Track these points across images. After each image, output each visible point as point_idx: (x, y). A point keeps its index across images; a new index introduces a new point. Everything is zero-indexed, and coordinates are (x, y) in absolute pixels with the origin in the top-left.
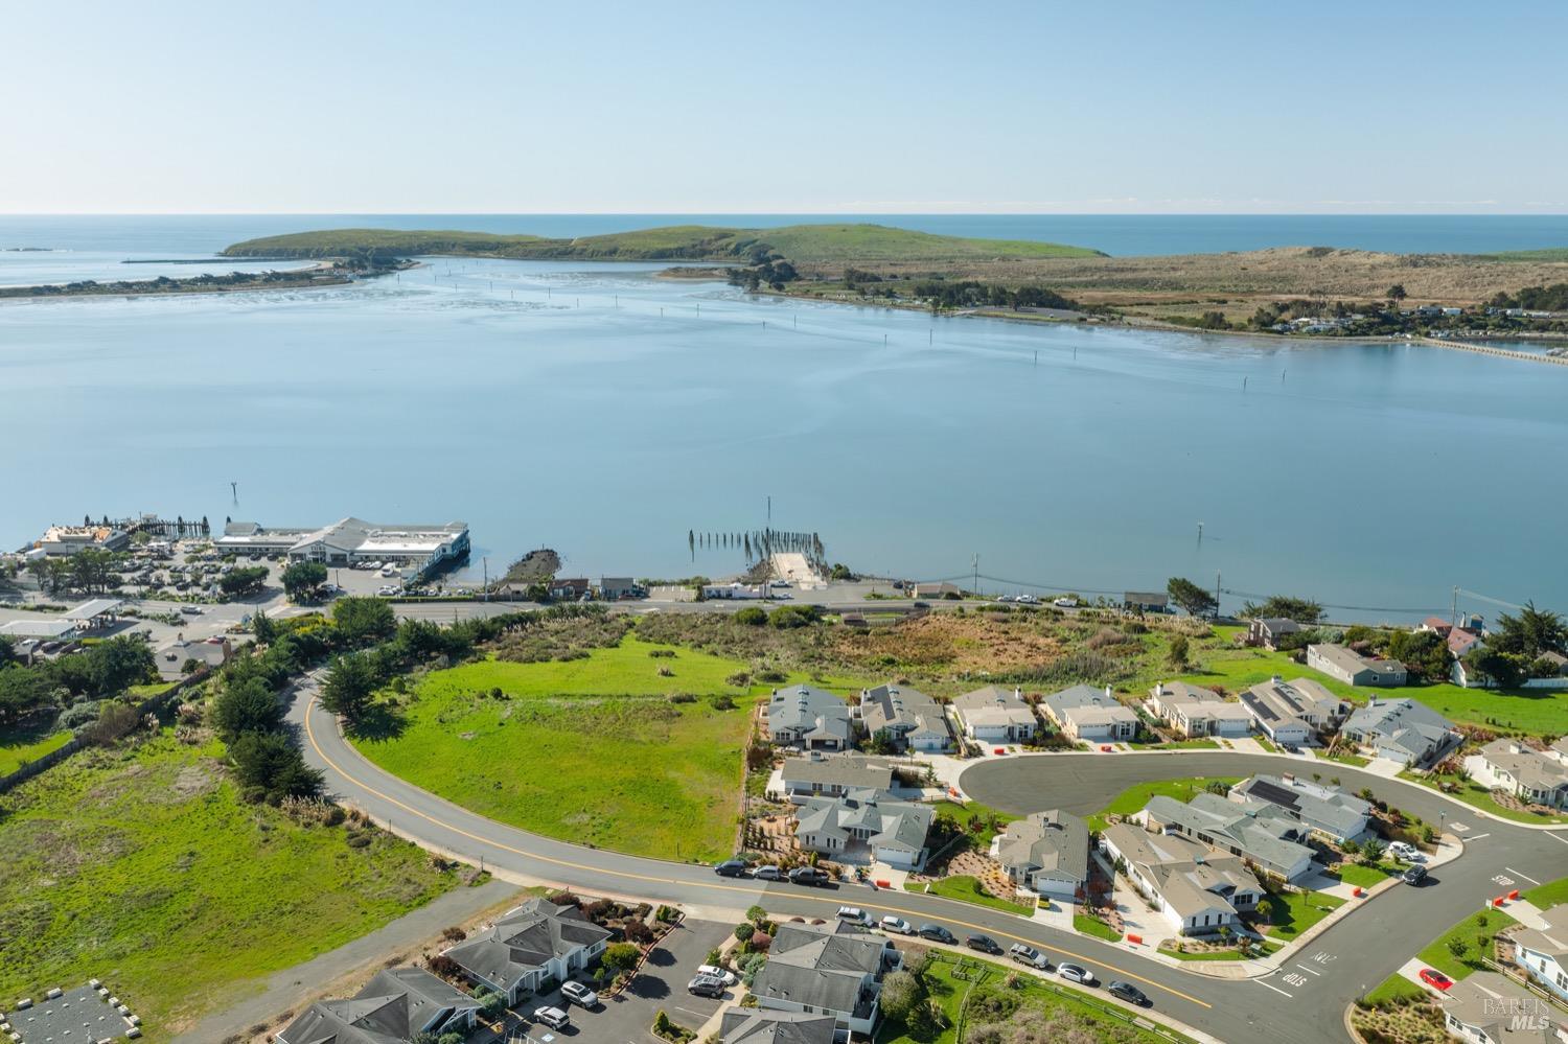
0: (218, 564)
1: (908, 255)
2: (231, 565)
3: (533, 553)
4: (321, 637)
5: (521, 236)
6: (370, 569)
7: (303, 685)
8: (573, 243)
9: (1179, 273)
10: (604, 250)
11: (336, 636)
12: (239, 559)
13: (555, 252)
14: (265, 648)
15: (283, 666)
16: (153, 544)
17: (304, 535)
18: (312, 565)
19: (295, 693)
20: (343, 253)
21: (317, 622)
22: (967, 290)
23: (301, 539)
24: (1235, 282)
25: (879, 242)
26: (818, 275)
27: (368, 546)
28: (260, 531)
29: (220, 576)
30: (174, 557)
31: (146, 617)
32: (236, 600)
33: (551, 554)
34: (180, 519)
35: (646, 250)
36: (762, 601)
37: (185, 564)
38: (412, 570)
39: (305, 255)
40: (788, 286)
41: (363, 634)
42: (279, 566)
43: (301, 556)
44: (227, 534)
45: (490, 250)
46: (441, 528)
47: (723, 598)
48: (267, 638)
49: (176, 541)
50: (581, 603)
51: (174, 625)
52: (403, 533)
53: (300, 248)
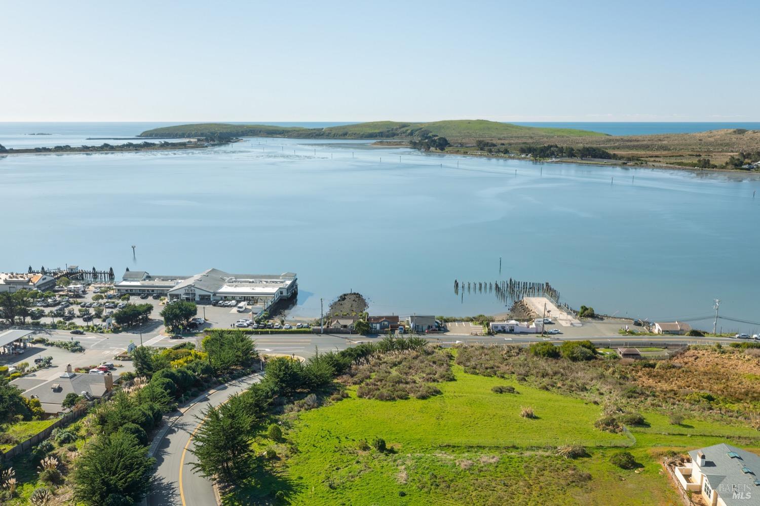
0: (116, 301)
1: (506, 135)
2: (125, 302)
3: (345, 295)
4: (194, 371)
5: (295, 127)
6: (228, 306)
7: (176, 426)
8: (323, 130)
9: (664, 142)
10: (340, 133)
11: (207, 370)
12: (132, 298)
13: (314, 135)
14: (142, 382)
15: (157, 406)
16: (72, 286)
17: (180, 281)
18: (185, 303)
19: (169, 437)
20: (202, 135)
21: (190, 354)
22: (552, 148)
23: (178, 283)
24: (699, 146)
25: (489, 129)
26: (460, 144)
27: (226, 289)
28: (149, 277)
29: (115, 311)
30: (86, 296)
31: (52, 345)
32: (126, 330)
33: (358, 296)
34: (94, 269)
35: (362, 133)
36: (540, 335)
37: (92, 301)
38: (260, 306)
39: (182, 136)
40: (447, 149)
41: (230, 366)
42: (161, 303)
43: (177, 296)
44: (125, 280)
45: (280, 134)
46: (277, 277)
47: (508, 333)
48: (145, 371)
49: (89, 285)
50: (397, 335)
51: (74, 351)
52: (251, 280)
53: (180, 133)
